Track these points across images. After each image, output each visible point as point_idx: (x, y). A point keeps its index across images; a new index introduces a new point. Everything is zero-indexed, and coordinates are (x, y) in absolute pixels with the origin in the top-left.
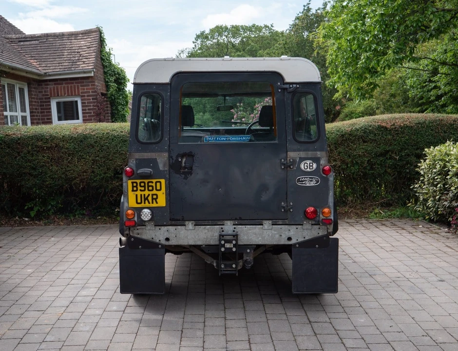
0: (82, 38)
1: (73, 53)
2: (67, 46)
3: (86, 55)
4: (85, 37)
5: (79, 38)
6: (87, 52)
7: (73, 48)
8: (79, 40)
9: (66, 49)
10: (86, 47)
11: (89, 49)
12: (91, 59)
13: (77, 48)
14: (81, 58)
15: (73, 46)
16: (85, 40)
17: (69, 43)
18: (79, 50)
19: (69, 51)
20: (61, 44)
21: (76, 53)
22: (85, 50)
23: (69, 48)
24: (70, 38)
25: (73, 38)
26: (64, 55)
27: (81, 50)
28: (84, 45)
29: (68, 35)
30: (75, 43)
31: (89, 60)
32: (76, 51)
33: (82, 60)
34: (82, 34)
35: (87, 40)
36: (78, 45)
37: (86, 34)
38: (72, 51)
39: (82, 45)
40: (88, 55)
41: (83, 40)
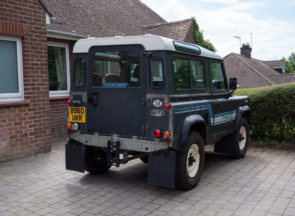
0: (182, 25)
1: (174, 35)
2: (172, 30)
3: (181, 35)
4: (184, 24)
5: (180, 25)
6: (182, 34)
7: (175, 31)
8: (180, 27)
9: (171, 32)
10: (182, 30)
11: (184, 32)
12: (182, 38)
13: (177, 31)
14: (177, 37)
15: (176, 30)
16: (183, 26)
17: (174, 29)
18: (178, 33)
19: (172, 33)
20: (169, 29)
21: (176, 35)
22: (181, 32)
23: (173, 32)
24: (175, 25)
25: (177, 25)
26: (168, 36)
27: (179, 32)
28: (182, 29)
29: (175, 23)
30: (177, 28)
31: (181, 38)
32: (176, 33)
33: (178, 39)
34: (183, 22)
35: (184, 26)
36: (178, 30)
37: (185, 22)
38: (174, 33)
39: (181, 29)
40: (182, 35)
41: (182, 26)
